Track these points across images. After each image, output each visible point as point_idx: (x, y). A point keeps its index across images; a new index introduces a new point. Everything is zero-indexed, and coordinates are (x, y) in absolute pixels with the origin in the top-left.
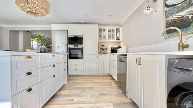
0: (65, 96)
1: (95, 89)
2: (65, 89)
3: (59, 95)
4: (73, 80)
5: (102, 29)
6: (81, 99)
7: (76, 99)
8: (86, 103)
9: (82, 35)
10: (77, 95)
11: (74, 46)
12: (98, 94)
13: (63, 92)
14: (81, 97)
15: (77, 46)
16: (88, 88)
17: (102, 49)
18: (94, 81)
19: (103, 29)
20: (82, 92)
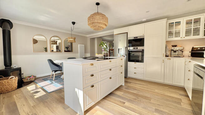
0: (119, 97)
1: (152, 101)
2: (121, 90)
3: (114, 94)
4: (130, 83)
5: (173, 23)
6: (132, 105)
7: (127, 104)
8: (135, 111)
9: (142, 35)
10: (129, 101)
11: (134, 48)
12: (154, 108)
13: (118, 93)
14: (133, 103)
15: (137, 48)
16: (144, 96)
17: (173, 50)
18: (154, 90)
19: (176, 23)
20: (135, 99)
